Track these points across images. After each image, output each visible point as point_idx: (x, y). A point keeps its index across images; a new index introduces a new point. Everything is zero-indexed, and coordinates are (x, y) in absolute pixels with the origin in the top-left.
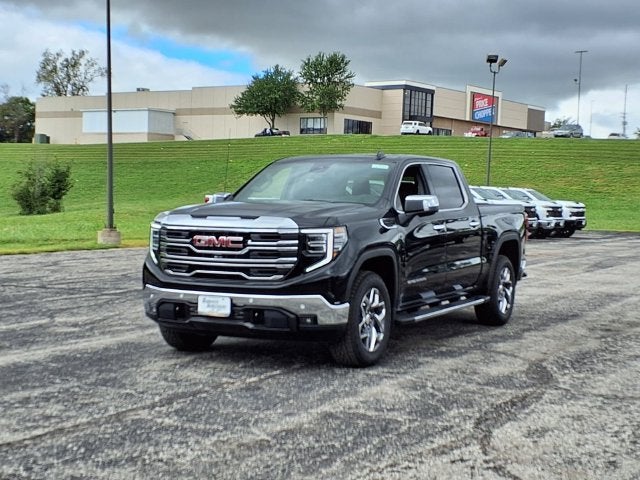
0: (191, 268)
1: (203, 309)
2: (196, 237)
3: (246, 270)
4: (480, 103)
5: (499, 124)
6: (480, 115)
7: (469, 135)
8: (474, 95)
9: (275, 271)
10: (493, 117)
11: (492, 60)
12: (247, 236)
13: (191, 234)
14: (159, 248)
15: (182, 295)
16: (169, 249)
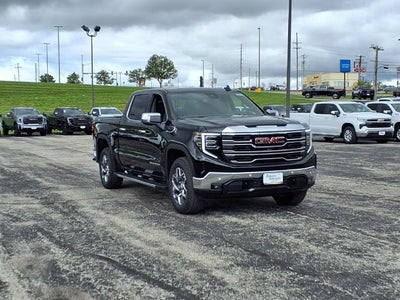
0: (252, 158)
2: (257, 139)
3: (285, 156)
9: (299, 155)
12: (286, 136)
13: (253, 137)
14: (221, 148)
15: (250, 174)
16: (235, 148)
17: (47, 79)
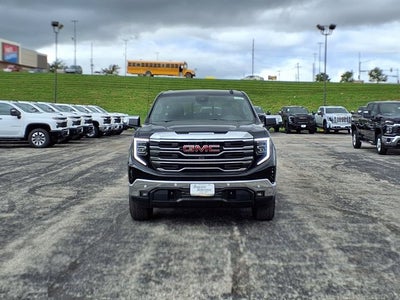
0: (181, 166)
1: (194, 191)
2: (185, 146)
3: (222, 166)
4: (8, 50)
5: (20, 63)
6: (8, 58)
7: (7, 70)
8: (4, 45)
9: (241, 166)
10: (17, 59)
11: (55, 25)
12: (222, 144)
13: (181, 144)
14: (149, 155)
15: (176, 184)
16: (161, 155)
17: (322, 77)
